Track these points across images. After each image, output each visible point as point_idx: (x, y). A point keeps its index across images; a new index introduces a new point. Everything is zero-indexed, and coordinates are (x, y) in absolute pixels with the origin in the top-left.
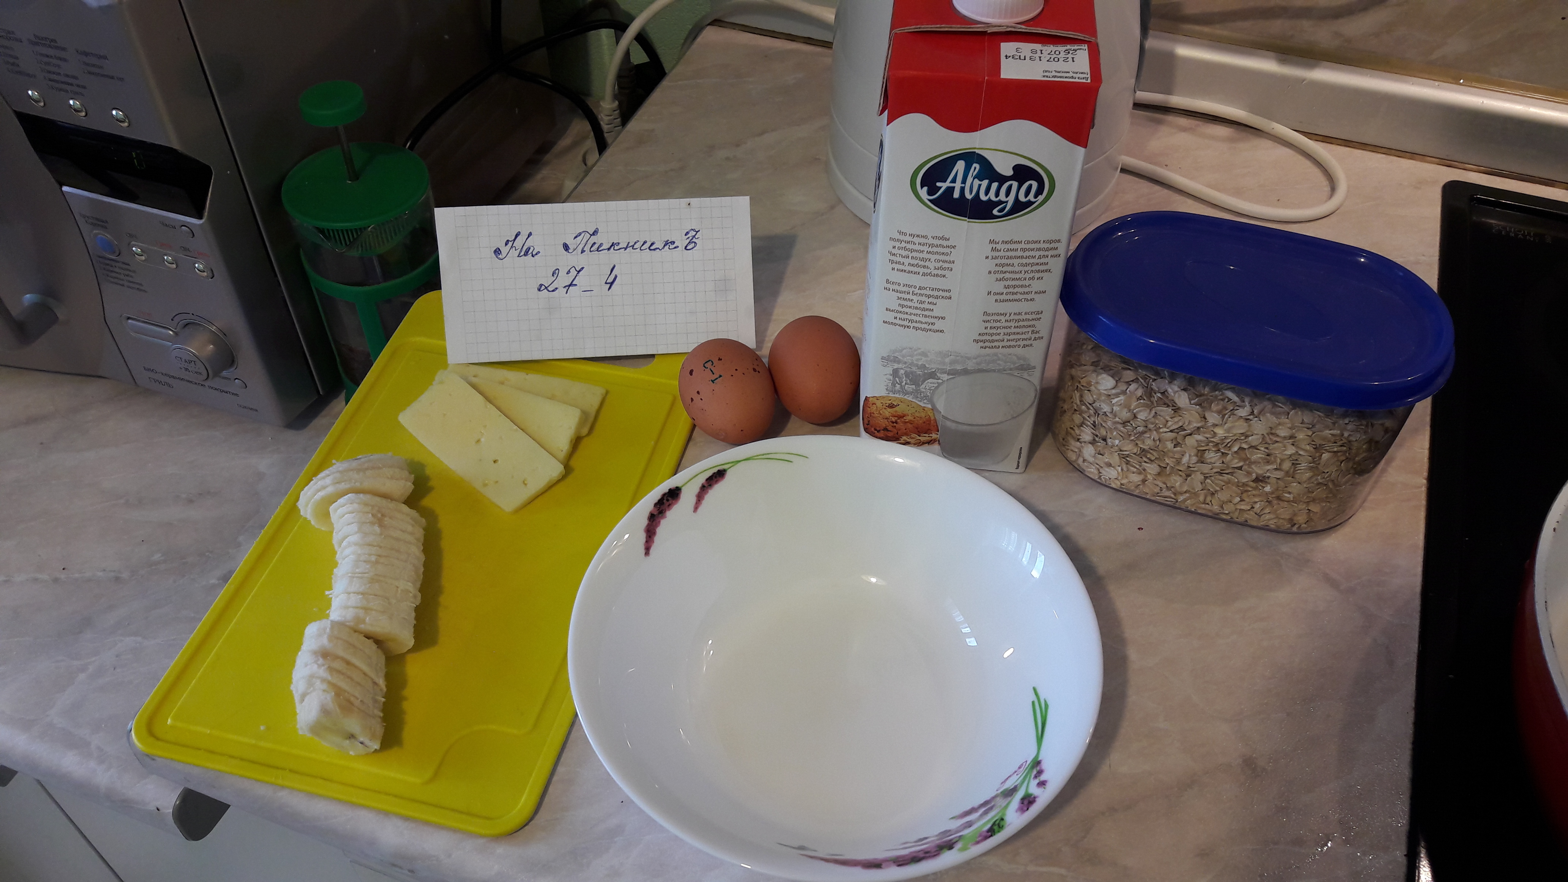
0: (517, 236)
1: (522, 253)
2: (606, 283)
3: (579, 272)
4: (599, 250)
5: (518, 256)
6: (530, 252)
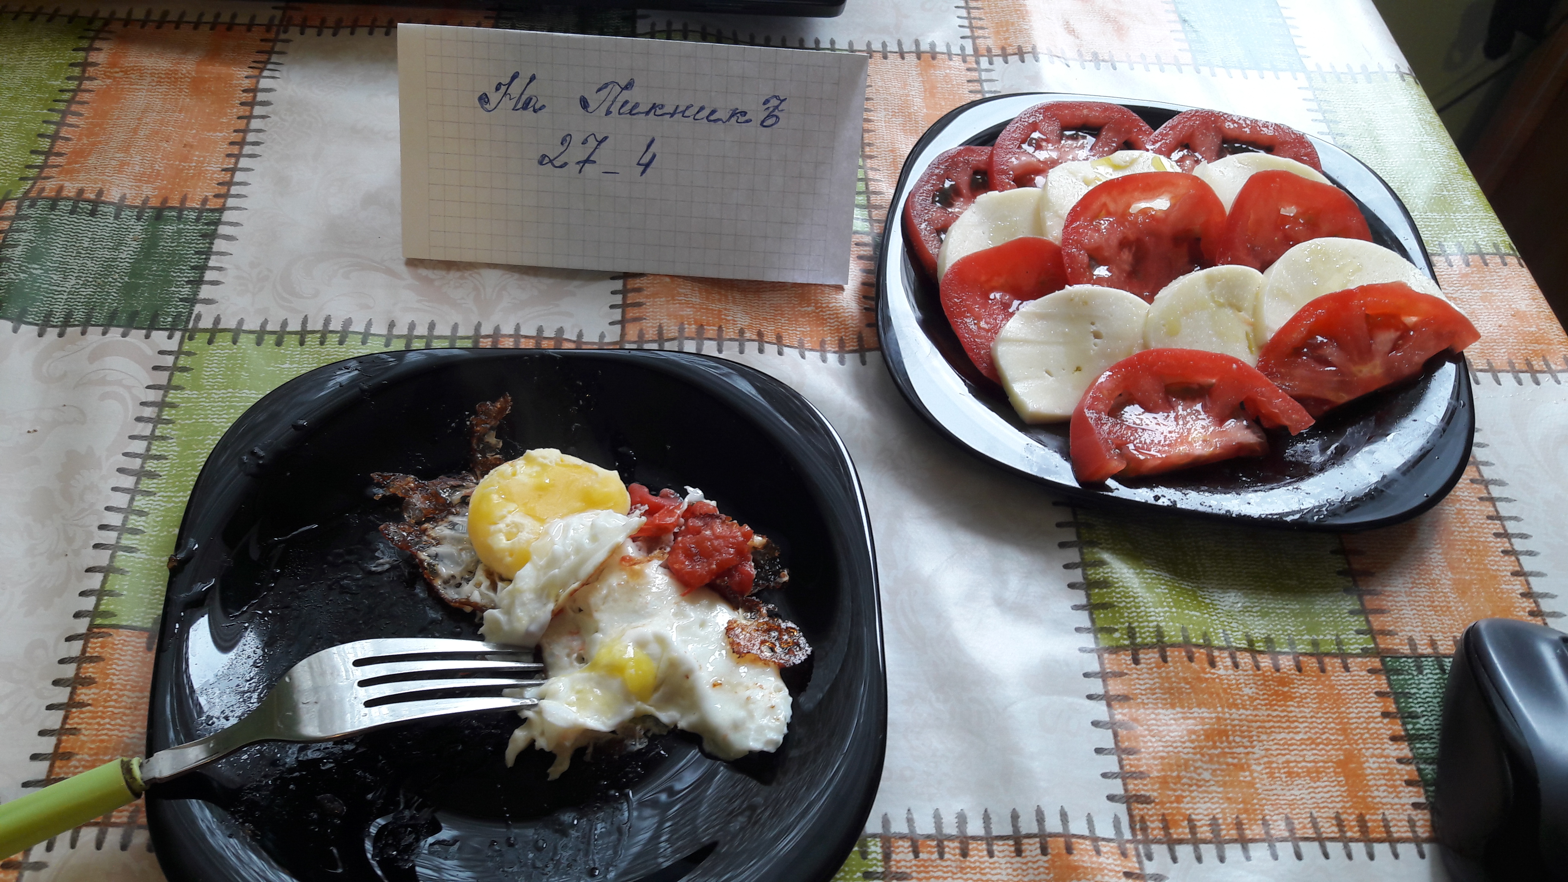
0: (515, 77)
1: (520, 105)
2: (639, 164)
3: (600, 143)
4: (634, 112)
5: (513, 109)
6: (532, 104)
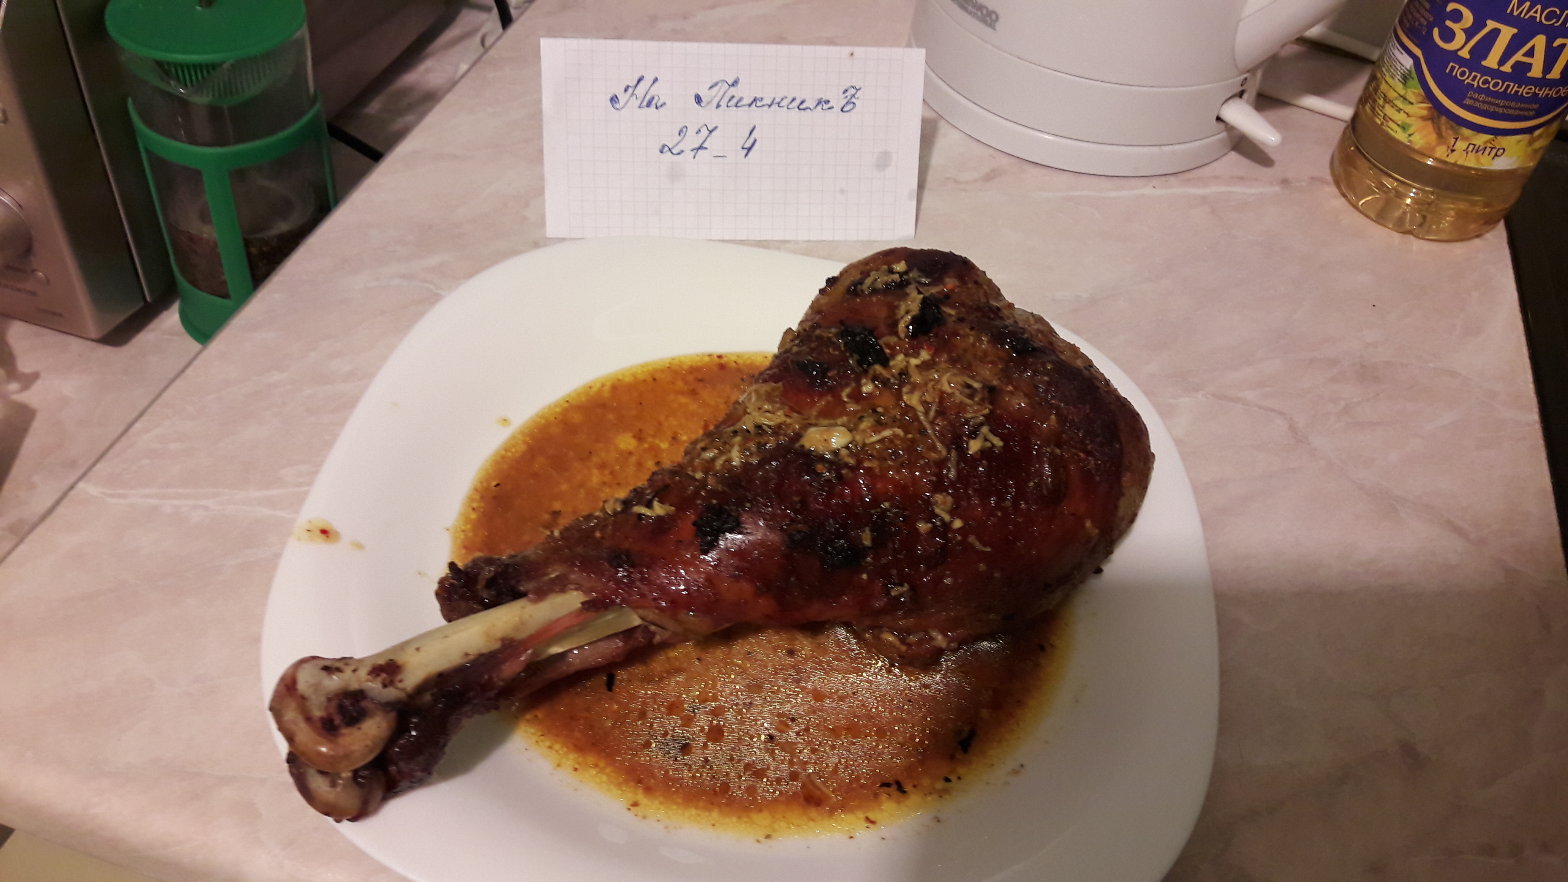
0: (640, 80)
1: (645, 103)
2: (743, 148)
3: (711, 132)
4: (739, 105)
5: (640, 107)
6: (654, 102)
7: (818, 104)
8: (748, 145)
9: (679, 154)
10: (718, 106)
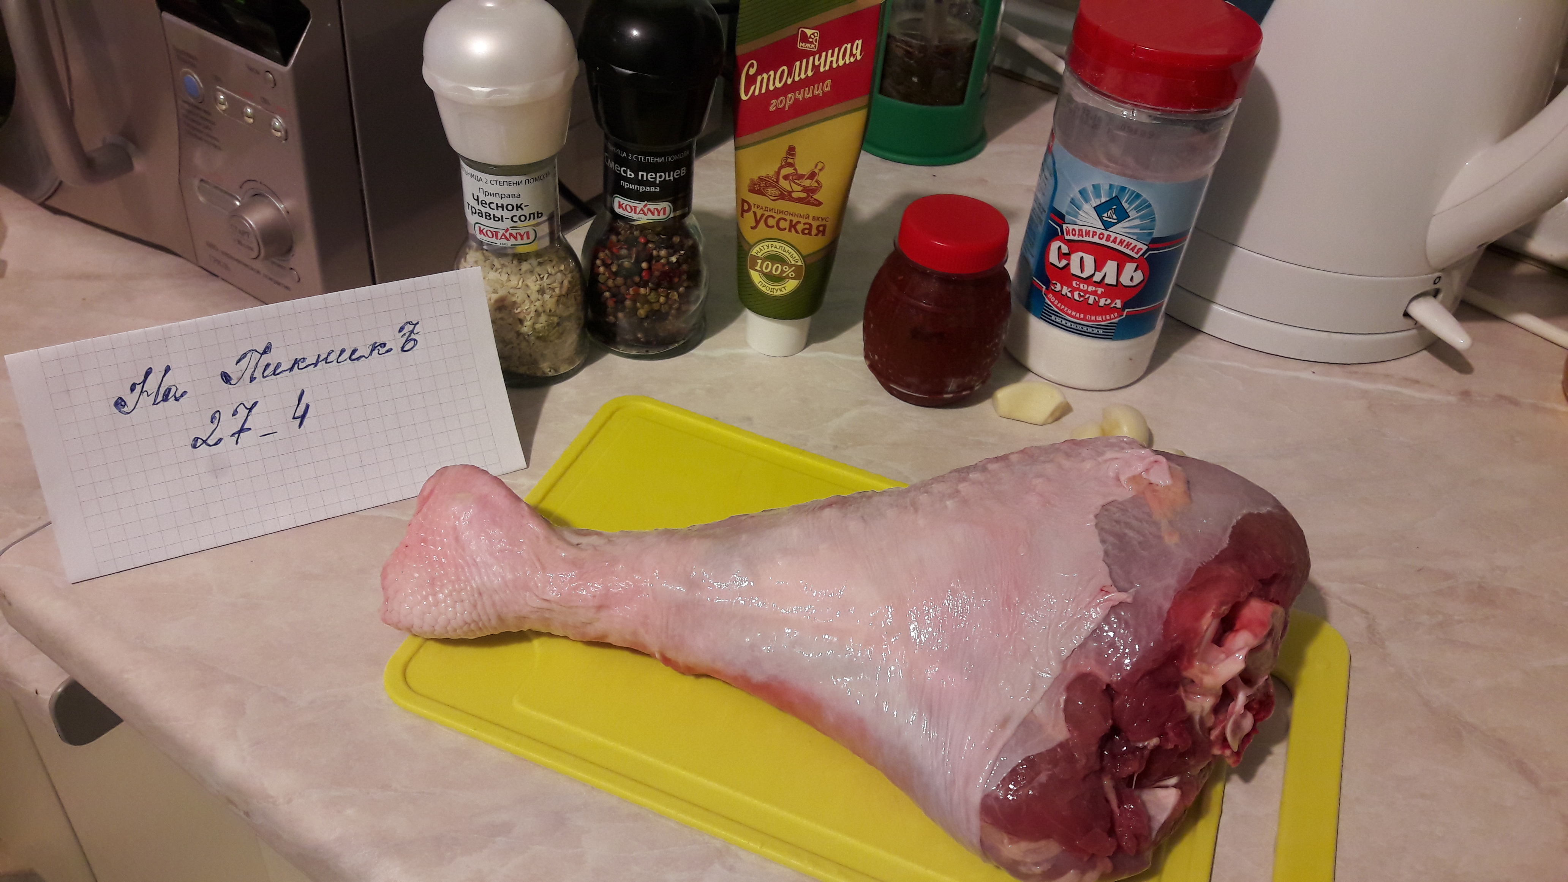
0: (148, 373)
1: (160, 398)
2: (294, 418)
3: (250, 410)
4: (277, 372)
5: (154, 404)
6: (170, 396)
7: (372, 351)
8: (299, 413)
9: (216, 444)
10: (252, 379)
